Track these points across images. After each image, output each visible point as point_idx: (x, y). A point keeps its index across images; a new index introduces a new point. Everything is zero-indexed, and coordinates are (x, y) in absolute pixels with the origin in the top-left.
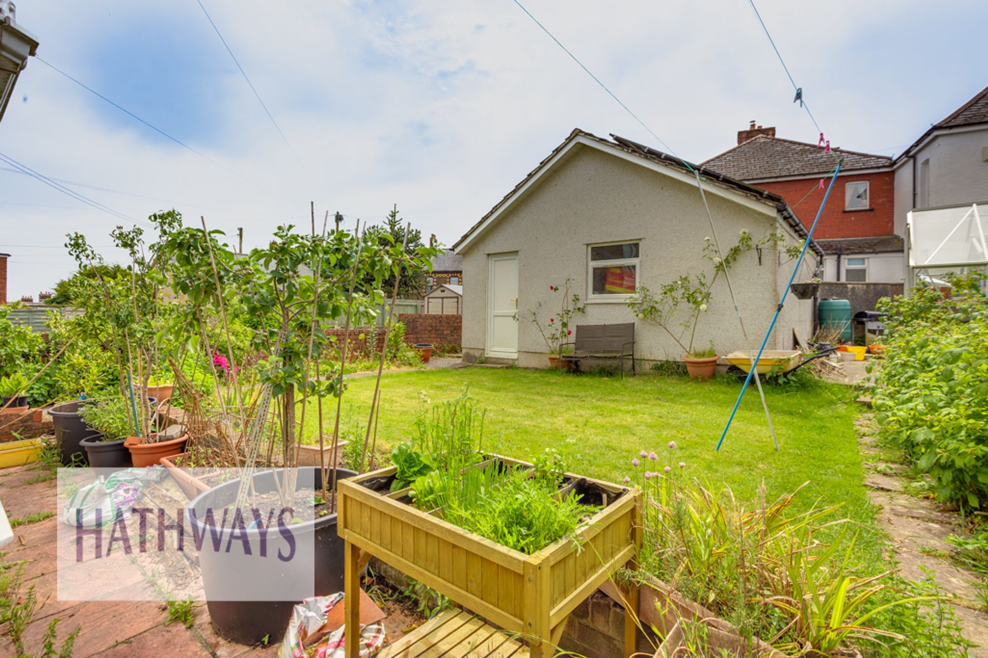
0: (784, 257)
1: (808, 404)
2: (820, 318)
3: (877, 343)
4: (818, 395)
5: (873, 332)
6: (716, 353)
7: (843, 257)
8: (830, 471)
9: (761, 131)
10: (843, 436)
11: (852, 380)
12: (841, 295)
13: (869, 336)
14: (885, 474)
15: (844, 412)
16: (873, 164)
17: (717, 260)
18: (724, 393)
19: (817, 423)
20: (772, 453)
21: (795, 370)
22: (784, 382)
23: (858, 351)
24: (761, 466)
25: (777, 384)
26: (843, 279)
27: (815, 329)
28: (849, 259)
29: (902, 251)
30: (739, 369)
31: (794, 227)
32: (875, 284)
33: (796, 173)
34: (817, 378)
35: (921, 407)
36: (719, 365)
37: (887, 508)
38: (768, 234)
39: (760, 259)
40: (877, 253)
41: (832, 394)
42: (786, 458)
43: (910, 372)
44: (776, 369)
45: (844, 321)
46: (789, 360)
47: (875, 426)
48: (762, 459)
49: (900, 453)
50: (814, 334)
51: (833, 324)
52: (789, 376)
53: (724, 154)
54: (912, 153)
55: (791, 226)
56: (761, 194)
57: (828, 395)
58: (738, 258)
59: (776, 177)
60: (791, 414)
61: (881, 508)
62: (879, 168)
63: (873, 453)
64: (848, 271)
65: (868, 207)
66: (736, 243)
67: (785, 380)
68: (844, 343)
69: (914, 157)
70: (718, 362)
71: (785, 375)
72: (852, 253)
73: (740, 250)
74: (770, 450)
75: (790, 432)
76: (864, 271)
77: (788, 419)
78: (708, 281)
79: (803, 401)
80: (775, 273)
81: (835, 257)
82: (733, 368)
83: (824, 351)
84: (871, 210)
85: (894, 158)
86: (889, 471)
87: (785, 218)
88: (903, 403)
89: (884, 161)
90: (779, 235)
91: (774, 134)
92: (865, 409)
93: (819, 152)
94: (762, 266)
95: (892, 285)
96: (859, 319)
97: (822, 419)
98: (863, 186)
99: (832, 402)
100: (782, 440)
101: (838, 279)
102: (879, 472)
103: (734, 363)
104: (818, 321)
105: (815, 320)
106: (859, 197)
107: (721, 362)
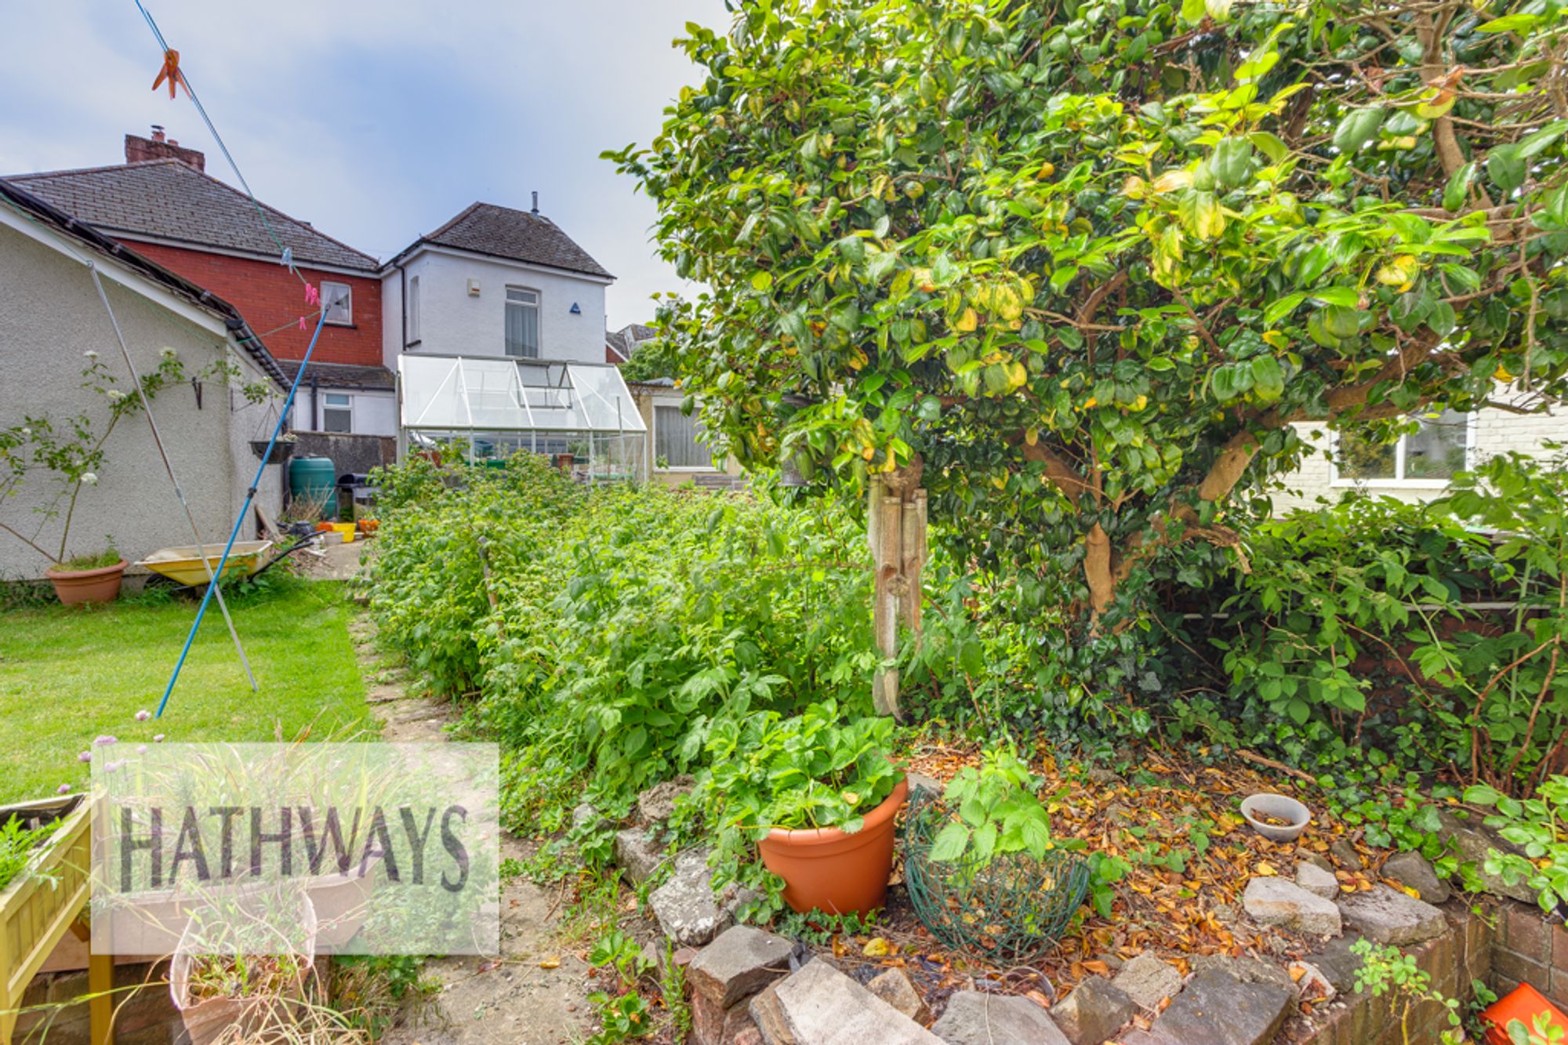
0: (240, 400)
1: (289, 616)
2: (293, 485)
3: (368, 516)
4: (299, 601)
5: (362, 501)
6: (121, 556)
7: (319, 390)
8: (327, 698)
9: (173, 150)
10: (339, 650)
11: (340, 573)
12: (322, 451)
13: (358, 507)
14: (387, 684)
15: (335, 618)
16: (355, 263)
17: (115, 394)
18: (145, 622)
19: (304, 641)
20: (250, 697)
21: (263, 570)
22: (250, 591)
23: (346, 530)
24: (235, 719)
25: (238, 593)
26: (321, 428)
27: (285, 501)
28: (328, 395)
29: (393, 390)
30: (169, 579)
31: (253, 351)
32: (364, 437)
33: (244, 247)
34: (296, 576)
35: (418, 601)
36: (127, 576)
37: (391, 719)
38: (213, 362)
39: (199, 398)
40: (363, 389)
41: (319, 596)
42: (270, 698)
43: (407, 561)
44: (236, 572)
45: (326, 489)
46: (256, 556)
47: (374, 629)
48: (234, 710)
49: (399, 656)
50: (285, 508)
51: (312, 493)
52: (257, 581)
53: (99, 171)
54: (401, 263)
55: (247, 349)
56: (198, 295)
57: (312, 599)
58: (157, 393)
59: (210, 246)
60: (266, 635)
61: (386, 721)
62: (362, 270)
63: (372, 663)
64: (327, 411)
65: (350, 323)
66: (153, 369)
67: (251, 587)
68: (327, 519)
69: (402, 269)
70: (126, 572)
71: (251, 578)
72: (332, 387)
73: (161, 382)
74: (244, 693)
75: (269, 661)
76: (347, 414)
77: (262, 643)
78: (97, 429)
79: (281, 613)
80: (226, 424)
81: (309, 389)
82: (157, 579)
83: (302, 535)
84: (354, 328)
85: (382, 263)
86: (390, 679)
87: (238, 339)
88: (403, 598)
89: (369, 263)
90: (231, 366)
91: (201, 166)
92: (360, 608)
93: (280, 223)
94: (204, 411)
95: (383, 438)
96: (345, 483)
97: (309, 634)
98: (344, 291)
99: (319, 608)
100: (260, 677)
101: (314, 426)
102: (380, 683)
103: (161, 570)
104: (289, 489)
105: (284, 489)
106: (338, 303)
107: (133, 572)
